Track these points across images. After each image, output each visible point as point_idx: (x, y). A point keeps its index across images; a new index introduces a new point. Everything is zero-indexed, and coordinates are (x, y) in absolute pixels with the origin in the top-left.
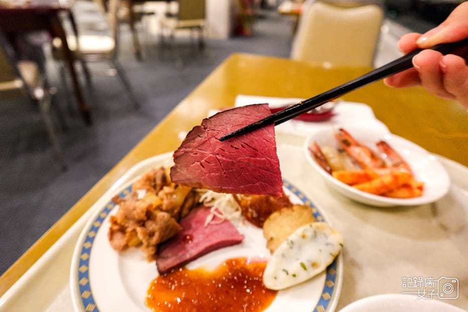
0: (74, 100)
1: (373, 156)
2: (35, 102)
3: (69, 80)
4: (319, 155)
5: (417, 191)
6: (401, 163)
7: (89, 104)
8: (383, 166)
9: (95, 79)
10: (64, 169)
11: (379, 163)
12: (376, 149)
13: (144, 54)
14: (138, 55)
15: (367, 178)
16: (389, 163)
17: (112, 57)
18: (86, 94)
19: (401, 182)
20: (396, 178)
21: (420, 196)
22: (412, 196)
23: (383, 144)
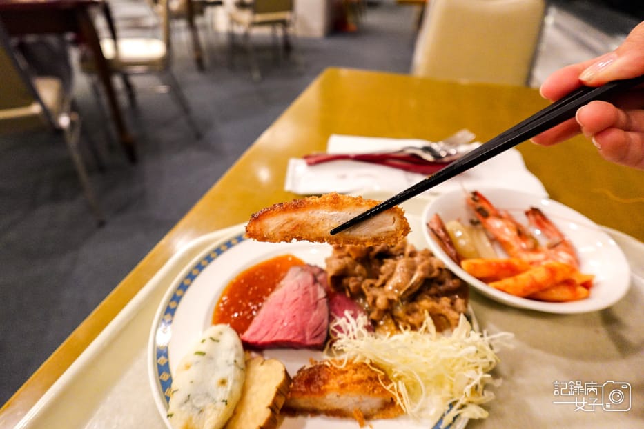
0: (112, 127)
1: (521, 233)
2: (59, 131)
3: (104, 100)
4: (442, 234)
5: (582, 290)
6: (561, 243)
7: (133, 132)
8: (535, 249)
9: (140, 98)
10: (102, 224)
11: (530, 244)
12: (523, 221)
13: (207, 61)
14: (200, 63)
15: (511, 270)
16: (543, 242)
17: (162, 67)
18: (128, 120)
19: (560, 277)
20: (552, 271)
21: (587, 297)
22: (576, 298)
23: (535, 213)
